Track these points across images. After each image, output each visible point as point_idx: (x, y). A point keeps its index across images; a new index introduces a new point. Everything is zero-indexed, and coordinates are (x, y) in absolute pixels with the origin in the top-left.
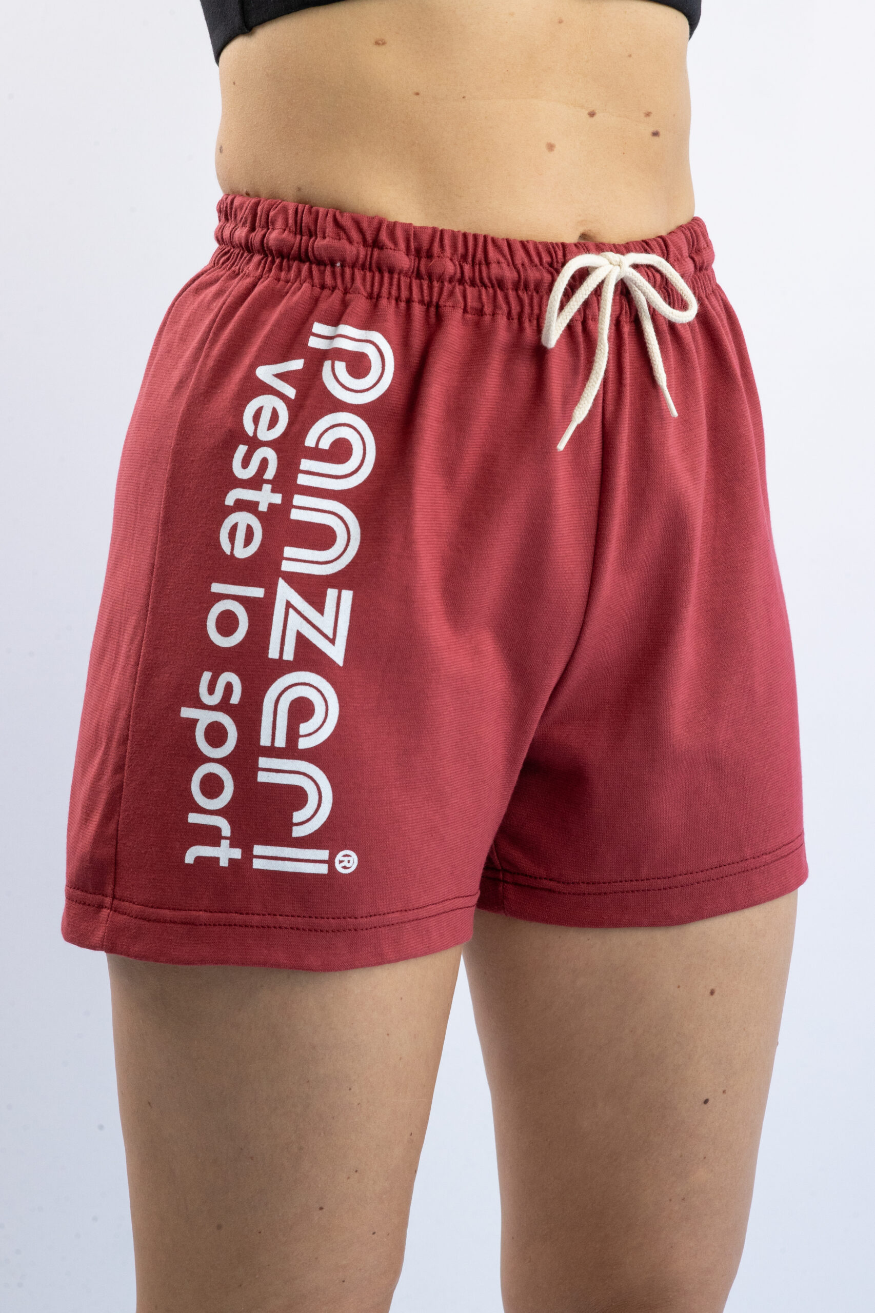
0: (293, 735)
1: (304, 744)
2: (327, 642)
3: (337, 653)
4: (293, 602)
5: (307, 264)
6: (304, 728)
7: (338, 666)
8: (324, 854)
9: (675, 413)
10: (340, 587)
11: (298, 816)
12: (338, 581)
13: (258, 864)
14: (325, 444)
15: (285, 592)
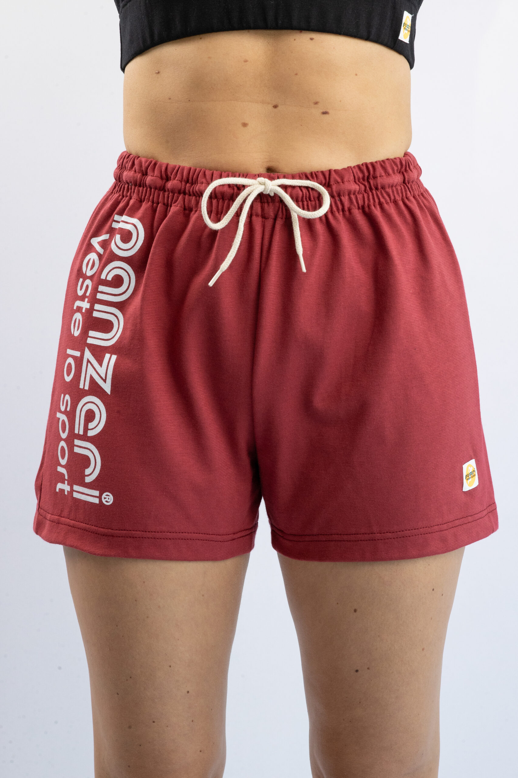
2: (102, 381)
4: (90, 360)
6: (91, 425)
8: (97, 493)
9: (304, 270)
10: (112, 353)
12: (112, 350)
14: (109, 278)
15: (88, 354)
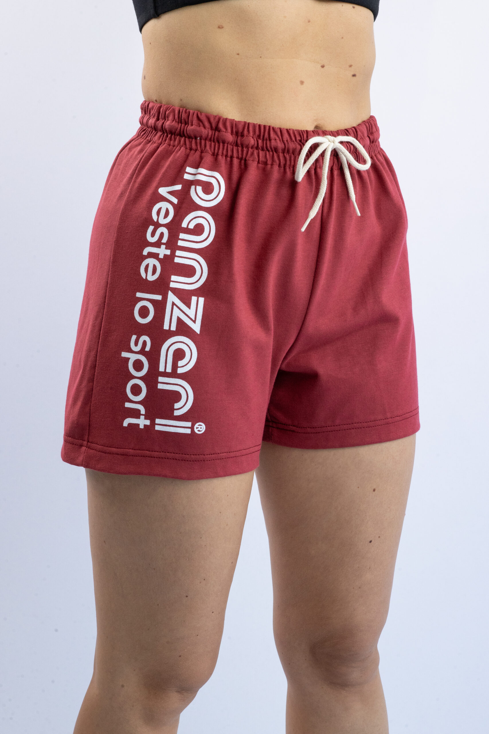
0: (175, 366)
1: (180, 371)
3: (197, 327)
5: (184, 138)
7: (197, 334)
11: (177, 406)
13: (157, 428)
